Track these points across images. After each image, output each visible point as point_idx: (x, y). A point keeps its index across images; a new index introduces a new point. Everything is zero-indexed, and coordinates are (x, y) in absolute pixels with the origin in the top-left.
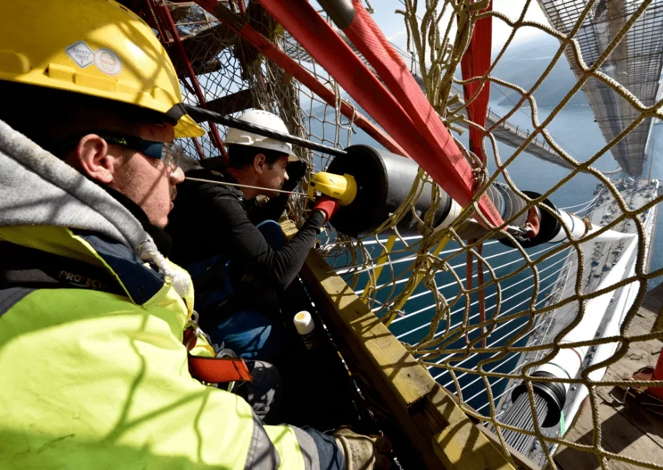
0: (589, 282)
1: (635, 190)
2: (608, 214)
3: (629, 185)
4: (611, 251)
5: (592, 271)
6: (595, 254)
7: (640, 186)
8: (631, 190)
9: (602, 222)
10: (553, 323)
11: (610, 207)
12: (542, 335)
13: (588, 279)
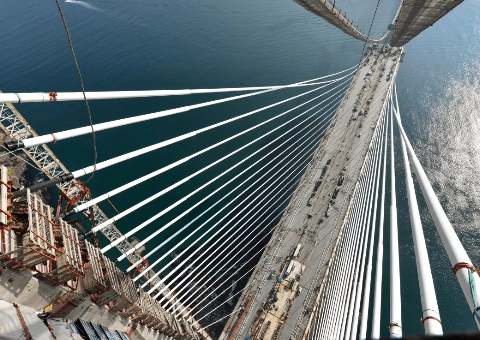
0: (349, 124)
1: (389, 55)
2: (370, 73)
3: (386, 50)
4: (366, 101)
5: (353, 116)
6: (356, 104)
7: (393, 52)
8: (387, 54)
9: (365, 79)
10: (325, 154)
11: (372, 67)
12: (316, 162)
13: (349, 122)
